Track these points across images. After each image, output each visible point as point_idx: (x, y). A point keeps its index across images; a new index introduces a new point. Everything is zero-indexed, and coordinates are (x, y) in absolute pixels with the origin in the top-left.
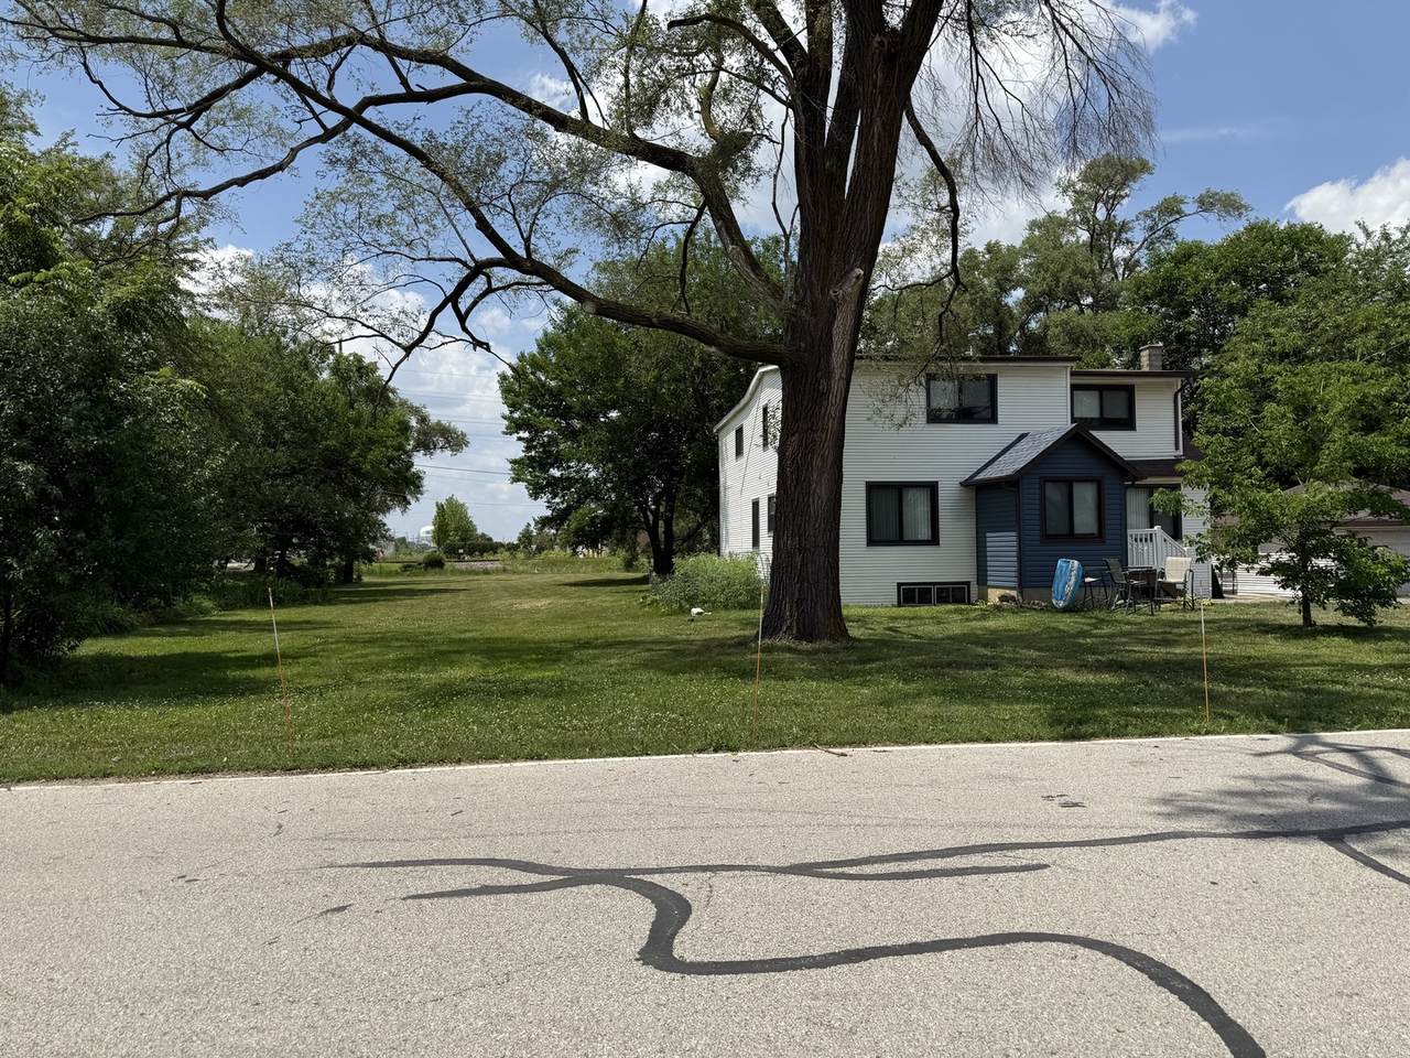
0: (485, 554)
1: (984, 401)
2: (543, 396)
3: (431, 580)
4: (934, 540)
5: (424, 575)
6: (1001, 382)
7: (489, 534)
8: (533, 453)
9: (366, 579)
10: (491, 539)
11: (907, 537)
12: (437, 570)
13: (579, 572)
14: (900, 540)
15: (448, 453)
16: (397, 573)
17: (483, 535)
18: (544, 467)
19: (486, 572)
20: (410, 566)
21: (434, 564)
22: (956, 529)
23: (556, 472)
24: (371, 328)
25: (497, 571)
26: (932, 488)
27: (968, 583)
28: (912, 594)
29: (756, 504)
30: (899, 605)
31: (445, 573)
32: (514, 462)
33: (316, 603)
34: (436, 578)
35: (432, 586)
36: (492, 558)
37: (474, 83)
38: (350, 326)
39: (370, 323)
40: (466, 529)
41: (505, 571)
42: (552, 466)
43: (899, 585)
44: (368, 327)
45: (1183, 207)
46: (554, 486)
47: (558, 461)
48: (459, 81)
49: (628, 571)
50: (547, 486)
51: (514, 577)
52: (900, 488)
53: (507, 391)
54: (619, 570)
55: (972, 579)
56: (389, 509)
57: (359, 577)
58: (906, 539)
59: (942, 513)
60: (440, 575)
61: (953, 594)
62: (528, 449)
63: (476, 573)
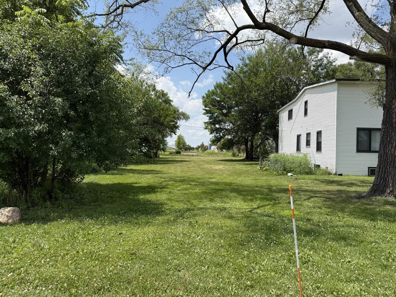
0: (191, 150)
2: (215, 102)
3: (178, 158)
5: (175, 156)
7: (190, 145)
8: (211, 120)
9: (160, 156)
10: (190, 146)
12: (179, 154)
13: (219, 156)
14: (370, 150)
15: (184, 120)
16: (168, 155)
17: (188, 145)
18: (214, 124)
19: (193, 156)
20: (172, 153)
21: (178, 153)
23: (217, 126)
24: (191, 60)
25: (196, 155)
28: (375, 171)
29: (299, 137)
30: (369, 176)
31: (181, 155)
32: (205, 123)
33: (152, 164)
34: (179, 157)
35: (179, 159)
36: (192, 151)
38: (183, 59)
39: (191, 58)
40: (184, 144)
41: (198, 155)
42: (217, 124)
43: (369, 168)
44: (190, 59)
46: (217, 130)
47: (219, 122)
49: (234, 157)
50: (215, 130)
51: (201, 157)
52: (369, 130)
53: (204, 102)
54: (231, 156)
56: (167, 136)
57: (159, 156)
58: (372, 150)
60: (180, 156)
62: (210, 119)
63: (189, 156)
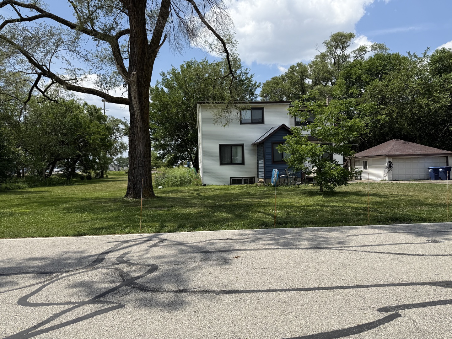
1: (261, 117)
4: (243, 163)
6: (265, 110)
11: (234, 162)
14: (232, 163)
22: (250, 159)
26: (242, 146)
27: (254, 177)
28: (235, 181)
30: (231, 184)
37: (44, 14)
43: (231, 178)
45: (366, 49)
48: (39, 13)
52: (231, 146)
55: (256, 176)
59: (245, 154)
61: (250, 181)
